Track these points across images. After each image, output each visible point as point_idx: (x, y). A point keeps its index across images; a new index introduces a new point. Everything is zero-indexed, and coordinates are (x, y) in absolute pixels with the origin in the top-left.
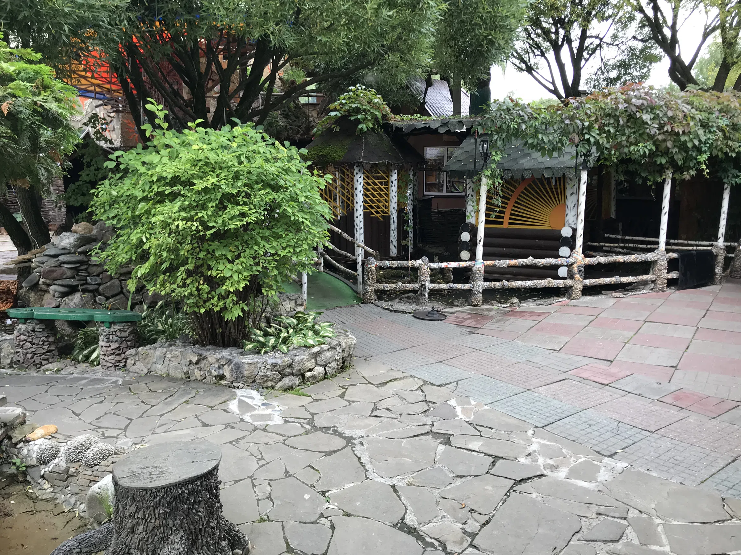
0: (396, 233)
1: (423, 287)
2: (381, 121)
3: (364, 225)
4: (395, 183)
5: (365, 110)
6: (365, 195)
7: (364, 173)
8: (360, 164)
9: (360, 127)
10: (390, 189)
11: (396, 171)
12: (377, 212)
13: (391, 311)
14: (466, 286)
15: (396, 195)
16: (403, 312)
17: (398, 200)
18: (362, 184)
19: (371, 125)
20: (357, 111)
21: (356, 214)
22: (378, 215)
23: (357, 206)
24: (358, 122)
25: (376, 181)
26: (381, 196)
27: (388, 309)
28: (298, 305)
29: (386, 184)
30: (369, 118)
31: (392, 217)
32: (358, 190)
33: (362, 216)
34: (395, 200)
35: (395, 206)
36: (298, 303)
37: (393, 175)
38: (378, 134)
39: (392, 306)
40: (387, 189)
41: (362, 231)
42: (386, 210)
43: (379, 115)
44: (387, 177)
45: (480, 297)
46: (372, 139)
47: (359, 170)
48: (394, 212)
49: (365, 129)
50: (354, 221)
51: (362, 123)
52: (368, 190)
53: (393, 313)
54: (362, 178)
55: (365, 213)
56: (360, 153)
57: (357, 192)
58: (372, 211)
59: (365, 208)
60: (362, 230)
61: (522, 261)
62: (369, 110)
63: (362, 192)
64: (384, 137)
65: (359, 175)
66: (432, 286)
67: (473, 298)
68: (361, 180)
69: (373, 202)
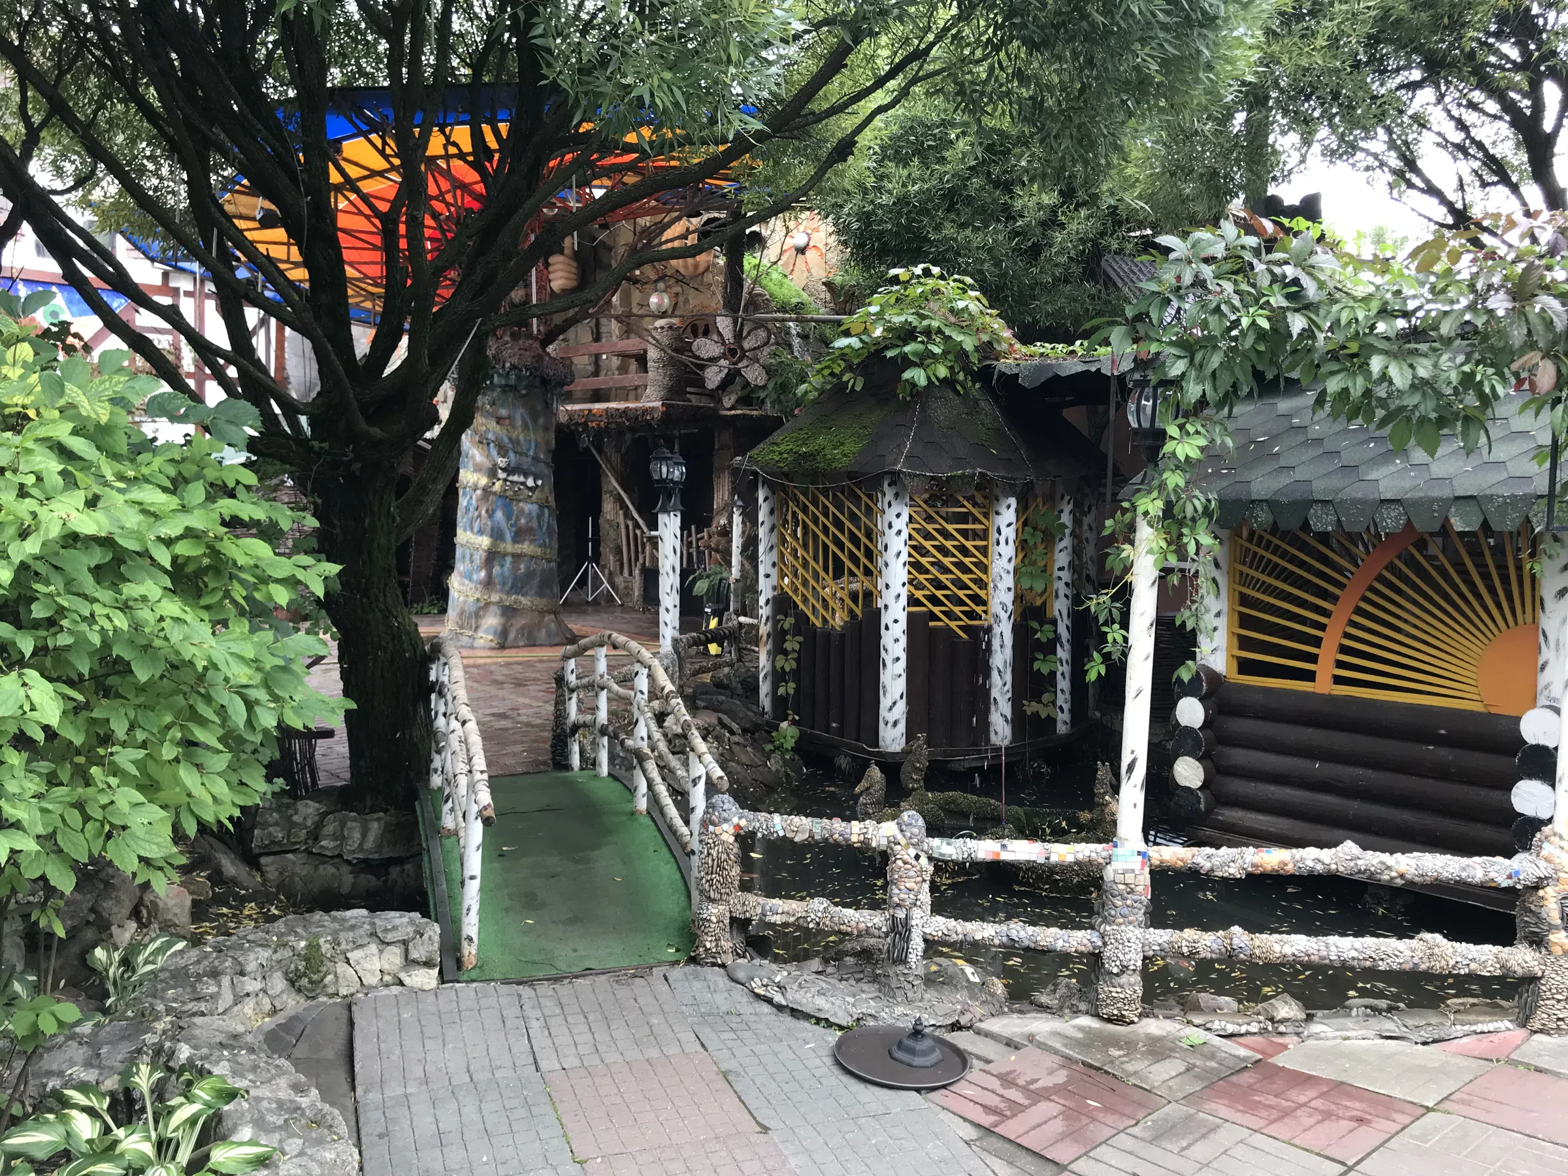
0: (1008, 677)
1: (900, 930)
2: (974, 358)
3: (910, 650)
4: (1009, 533)
5: (928, 332)
6: (916, 566)
7: (913, 503)
8: (896, 479)
9: (907, 375)
10: (993, 550)
11: (1013, 501)
12: (949, 614)
13: (780, 1008)
14: (1075, 940)
15: (1011, 567)
16: (818, 1021)
17: (1017, 582)
18: (905, 535)
19: (942, 372)
20: (907, 334)
21: (886, 618)
22: (953, 625)
23: (888, 597)
24: (906, 362)
25: (950, 528)
26: (966, 570)
27: (769, 1001)
28: (415, 962)
29: (984, 536)
30: (937, 350)
31: (997, 630)
32: (892, 550)
33: (903, 624)
34: (1009, 581)
35: (1009, 598)
36: (414, 955)
37: (1003, 510)
38: (965, 397)
39: (781, 988)
40: (984, 551)
41: (902, 665)
42: (979, 609)
43: (969, 343)
44: (986, 515)
45: (1132, 985)
46: (942, 411)
47: (897, 495)
48: (1004, 616)
49: (923, 382)
50: (880, 637)
51: (915, 365)
52: (924, 552)
53: (787, 1019)
54: (905, 517)
55: (910, 615)
56: (901, 446)
57: (890, 556)
58: (936, 610)
59: (913, 601)
60: (903, 663)
61: (1311, 859)
62: (939, 331)
63: (904, 557)
64: (983, 404)
65: (895, 509)
66: (941, 925)
67: (1104, 989)
68: (901, 524)
69: (939, 585)
